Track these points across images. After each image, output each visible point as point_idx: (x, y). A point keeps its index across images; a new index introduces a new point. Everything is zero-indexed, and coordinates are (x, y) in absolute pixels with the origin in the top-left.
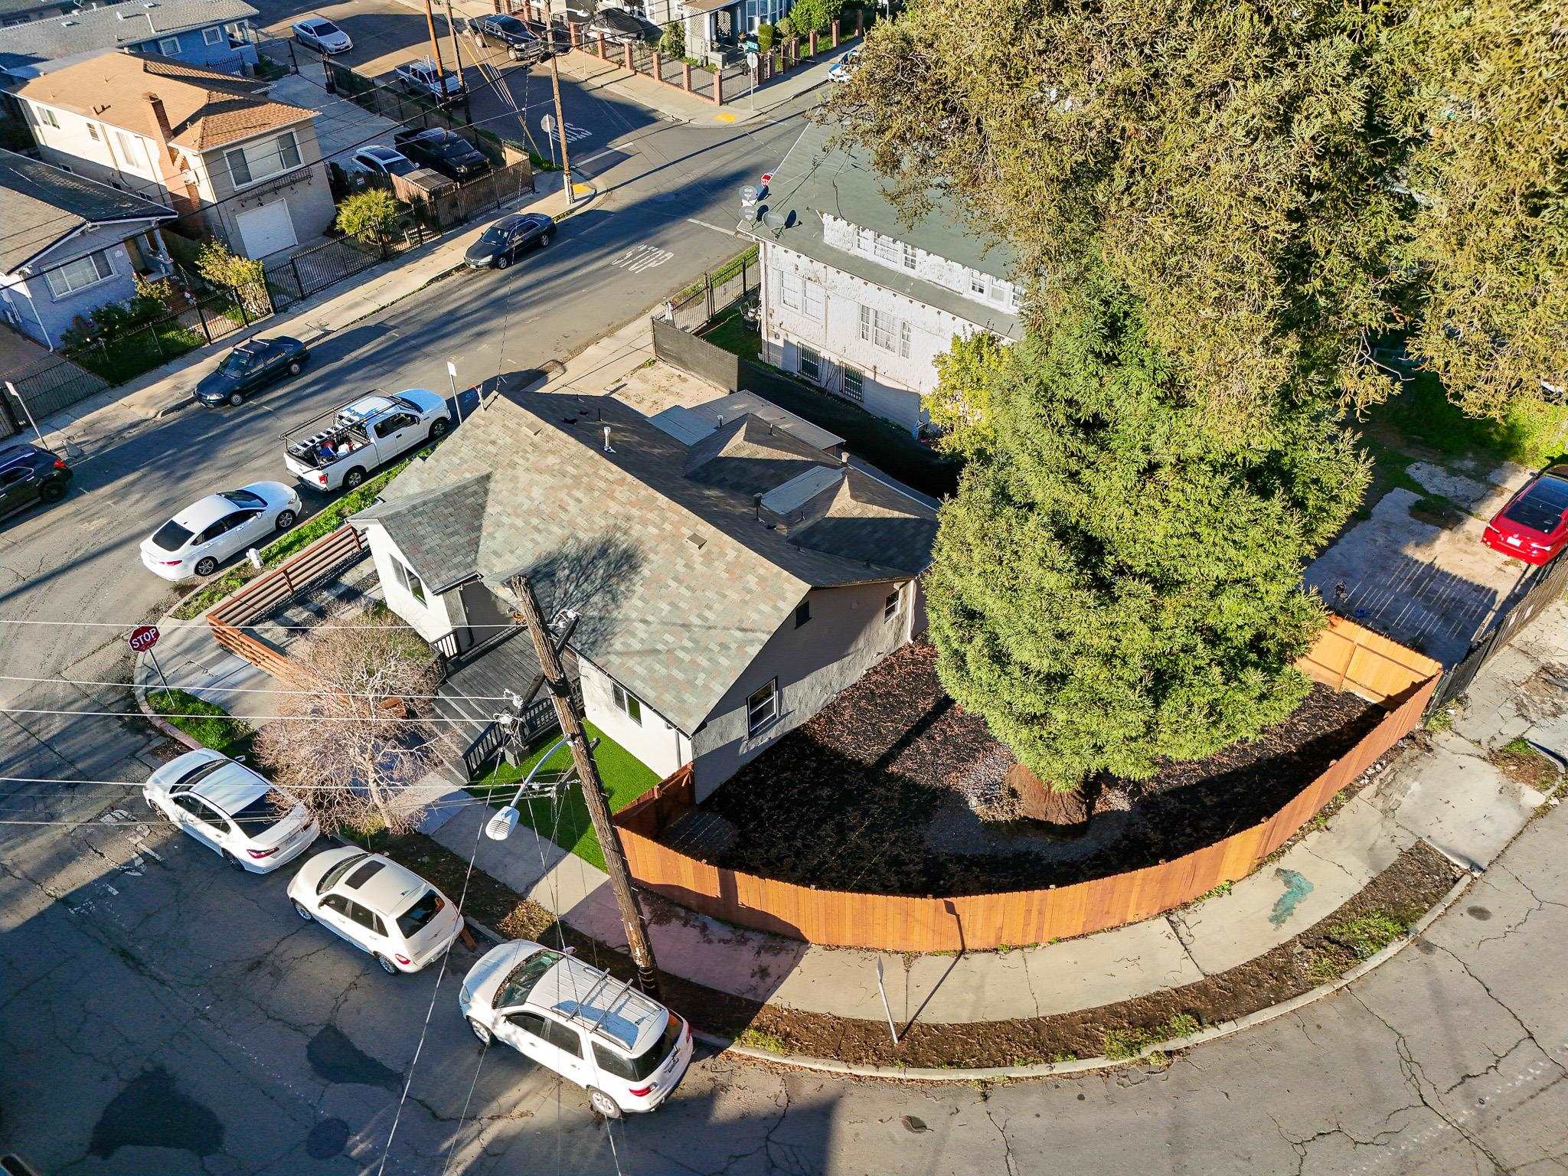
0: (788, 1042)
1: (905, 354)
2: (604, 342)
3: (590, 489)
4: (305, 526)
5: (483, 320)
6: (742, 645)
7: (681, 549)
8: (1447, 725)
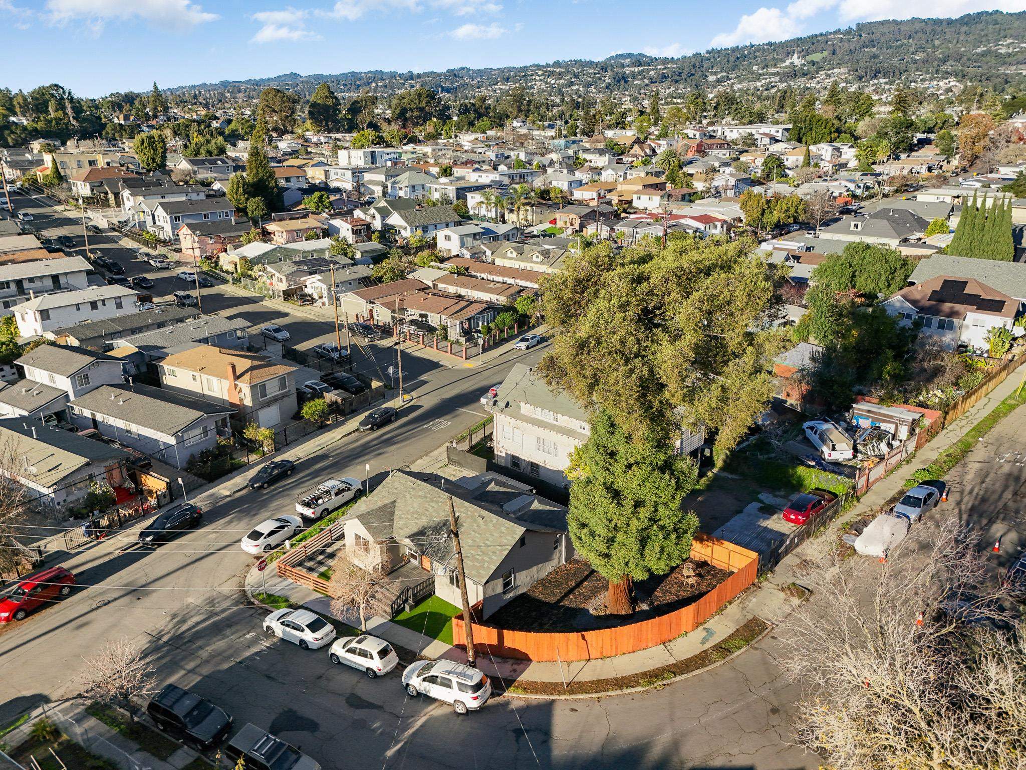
0: (525, 690)
1: (556, 455)
2: (424, 458)
3: (437, 502)
4: (306, 533)
5: (378, 449)
6: (501, 551)
7: (475, 521)
8: (766, 579)
